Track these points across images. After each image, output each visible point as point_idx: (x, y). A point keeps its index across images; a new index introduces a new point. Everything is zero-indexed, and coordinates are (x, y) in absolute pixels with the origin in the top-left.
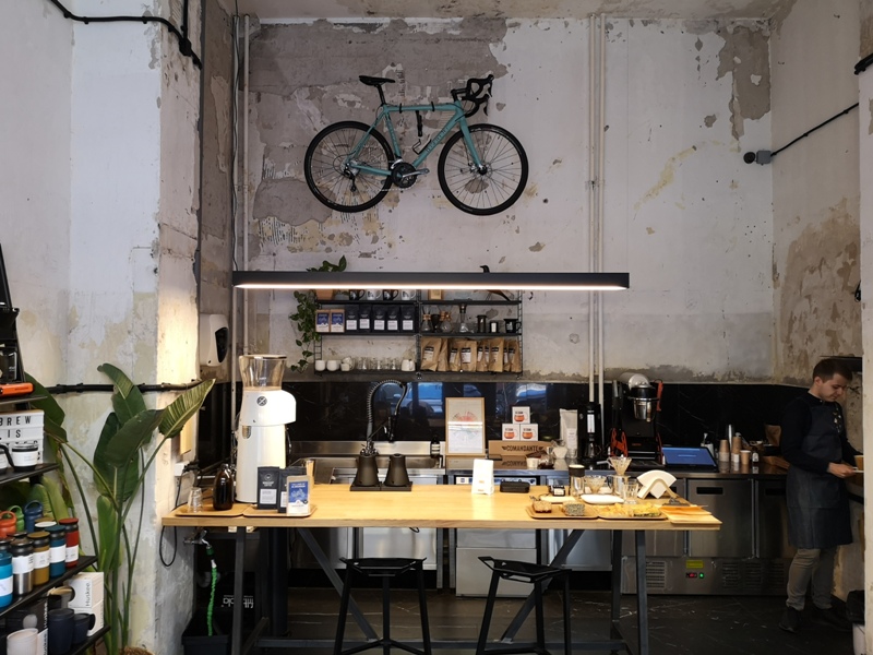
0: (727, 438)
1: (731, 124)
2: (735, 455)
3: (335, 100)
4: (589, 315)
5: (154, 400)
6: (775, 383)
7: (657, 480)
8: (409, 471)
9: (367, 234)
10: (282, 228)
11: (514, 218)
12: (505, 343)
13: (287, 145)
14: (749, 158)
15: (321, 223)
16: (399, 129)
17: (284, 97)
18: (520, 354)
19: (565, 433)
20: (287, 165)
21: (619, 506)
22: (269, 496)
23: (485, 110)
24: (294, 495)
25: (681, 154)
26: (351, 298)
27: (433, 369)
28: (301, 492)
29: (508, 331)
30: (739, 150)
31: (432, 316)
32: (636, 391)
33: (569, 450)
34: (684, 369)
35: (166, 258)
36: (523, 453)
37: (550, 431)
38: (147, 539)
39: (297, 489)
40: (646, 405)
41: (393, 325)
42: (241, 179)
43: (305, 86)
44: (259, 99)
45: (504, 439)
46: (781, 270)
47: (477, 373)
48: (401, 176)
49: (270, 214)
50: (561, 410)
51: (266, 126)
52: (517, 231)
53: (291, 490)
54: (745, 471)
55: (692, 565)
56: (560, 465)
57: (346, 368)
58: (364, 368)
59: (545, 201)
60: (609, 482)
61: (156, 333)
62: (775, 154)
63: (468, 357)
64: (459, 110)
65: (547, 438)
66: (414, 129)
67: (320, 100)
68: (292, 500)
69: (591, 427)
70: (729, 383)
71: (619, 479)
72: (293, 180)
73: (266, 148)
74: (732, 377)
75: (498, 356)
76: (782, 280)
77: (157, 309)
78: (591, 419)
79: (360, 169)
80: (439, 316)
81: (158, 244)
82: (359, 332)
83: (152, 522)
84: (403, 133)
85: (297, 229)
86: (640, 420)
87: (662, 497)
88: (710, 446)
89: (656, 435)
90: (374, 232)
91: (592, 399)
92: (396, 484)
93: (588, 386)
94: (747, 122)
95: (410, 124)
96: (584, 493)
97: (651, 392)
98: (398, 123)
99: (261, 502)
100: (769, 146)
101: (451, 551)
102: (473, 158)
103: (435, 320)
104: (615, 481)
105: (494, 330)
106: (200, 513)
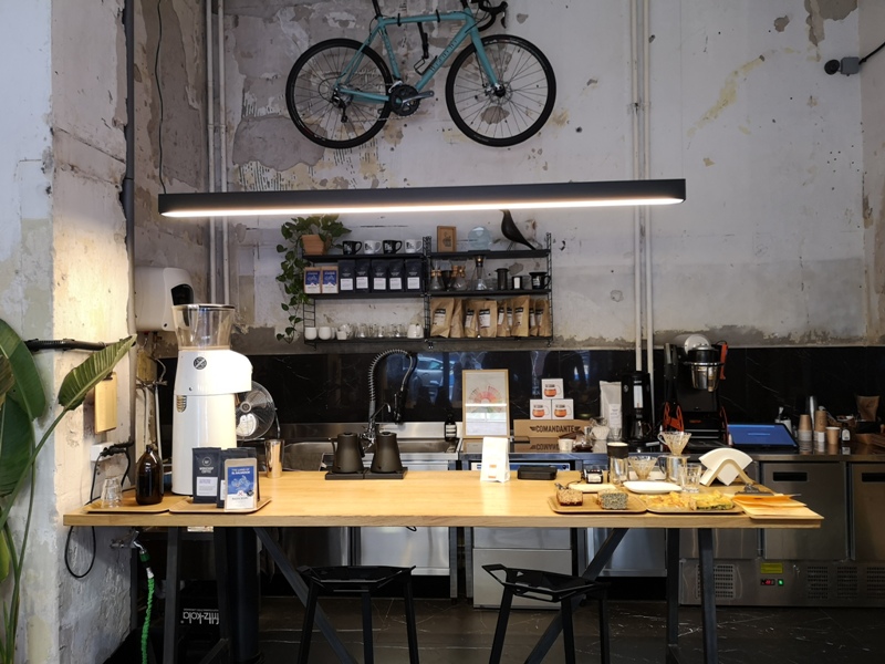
0: (809, 413)
1: (808, 27)
2: (819, 433)
3: (325, 20)
4: (634, 267)
5: (51, 361)
6: (867, 344)
7: (725, 461)
8: (402, 456)
9: (365, 178)
10: (266, 175)
11: (540, 152)
12: (531, 302)
13: (270, 76)
14: (832, 67)
15: (311, 166)
16: (402, 51)
17: (265, 20)
18: (550, 315)
19: (607, 410)
20: (271, 99)
21: (675, 496)
22: (207, 486)
23: (503, 21)
24: (234, 484)
25: (745, 66)
26: (345, 252)
27: (445, 335)
28: (243, 481)
29: (534, 287)
30: (818, 57)
31: (442, 272)
32: (694, 354)
33: (611, 430)
34: (753, 329)
35: (66, 176)
36: (555, 434)
37: (588, 407)
38: (46, 543)
39: (239, 477)
40: (706, 370)
41: (396, 283)
42: (217, 118)
43: (290, 5)
44: (236, 23)
45: (532, 417)
46: (875, 204)
47: (498, 339)
48: (401, 102)
49: (252, 158)
50: (601, 382)
51: (245, 54)
52: (545, 168)
53: (231, 479)
54: (833, 451)
55: (768, 570)
56: (600, 448)
57: (342, 336)
58: (363, 336)
59: (579, 130)
60: (662, 464)
61: (50, 273)
62: (864, 60)
63: (487, 320)
64: (470, 19)
65: (585, 415)
66: (418, 50)
67: (307, 21)
68: (232, 491)
69: (638, 401)
70: (809, 345)
71: (673, 459)
72: (278, 117)
73: (246, 80)
74: (813, 338)
75: (523, 317)
76: (876, 215)
77: (51, 241)
78: (638, 391)
79: (352, 96)
80: (451, 272)
81: (51, 156)
82: (356, 294)
83: (51, 521)
84: (406, 55)
85: (284, 174)
86: (699, 390)
87: (733, 484)
88: (787, 423)
89: (719, 409)
90: (374, 176)
91: (639, 368)
92: (384, 469)
93: (634, 353)
94: (829, 25)
95: (414, 44)
96: (629, 479)
97: (713, 355)
98: (400, 43)
99: (198, 494)
100: (856, 51)
101: (467, 553)
102: (488, 76)
103: (446, 278)
104: (669, 463)
105: (517, 286)
106: (117, 509)
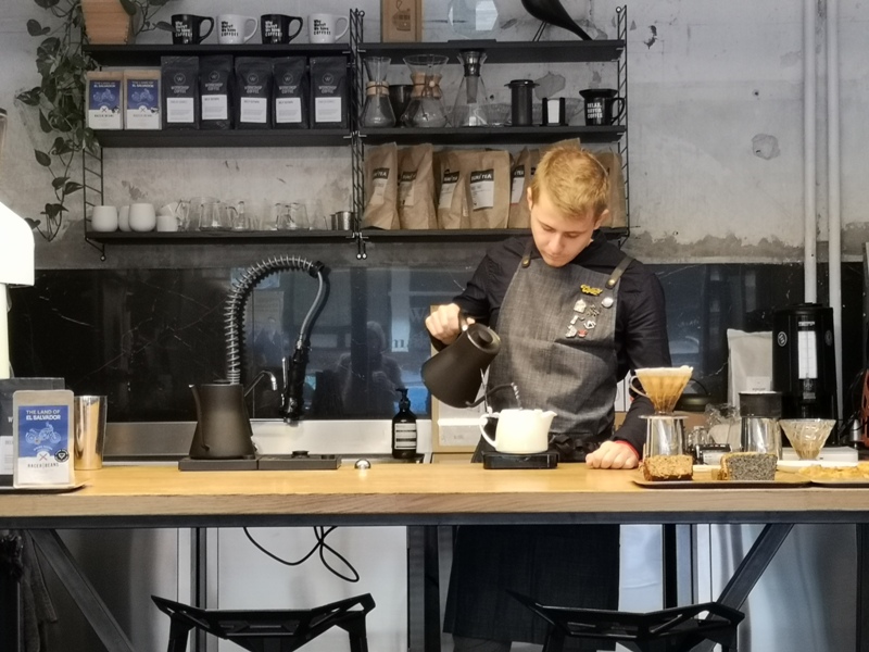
4: (803, 84)
19: (741, 388)
24: (31, 439)
26: (178, 40)
28: (48, 433)
29: (590, 123)
31: (393, 89)
39: (40, 425)
41: (289, 111)
50: (731, 332)
53: (25, 427)
57: (169, 226)
63: (487, 193)
68: (27, 452)
69: (808, 367)
78: (807, 343)
80: (411, 87)
82: (199, 134)
91: (810, 296)
93: (799, 270)
103: (401, 103)
105: (553, 117)
